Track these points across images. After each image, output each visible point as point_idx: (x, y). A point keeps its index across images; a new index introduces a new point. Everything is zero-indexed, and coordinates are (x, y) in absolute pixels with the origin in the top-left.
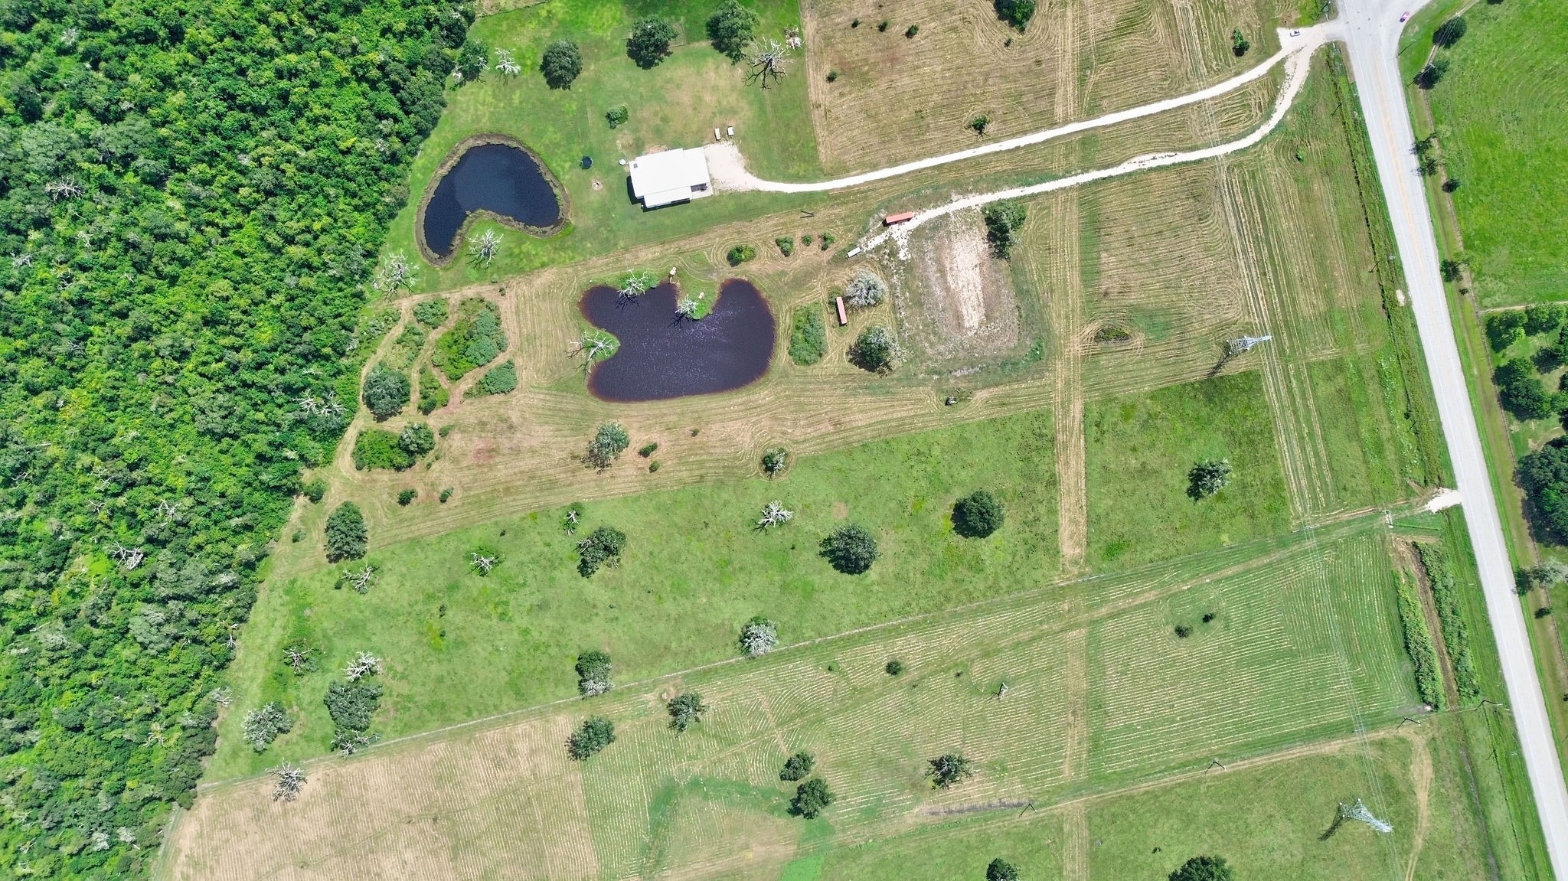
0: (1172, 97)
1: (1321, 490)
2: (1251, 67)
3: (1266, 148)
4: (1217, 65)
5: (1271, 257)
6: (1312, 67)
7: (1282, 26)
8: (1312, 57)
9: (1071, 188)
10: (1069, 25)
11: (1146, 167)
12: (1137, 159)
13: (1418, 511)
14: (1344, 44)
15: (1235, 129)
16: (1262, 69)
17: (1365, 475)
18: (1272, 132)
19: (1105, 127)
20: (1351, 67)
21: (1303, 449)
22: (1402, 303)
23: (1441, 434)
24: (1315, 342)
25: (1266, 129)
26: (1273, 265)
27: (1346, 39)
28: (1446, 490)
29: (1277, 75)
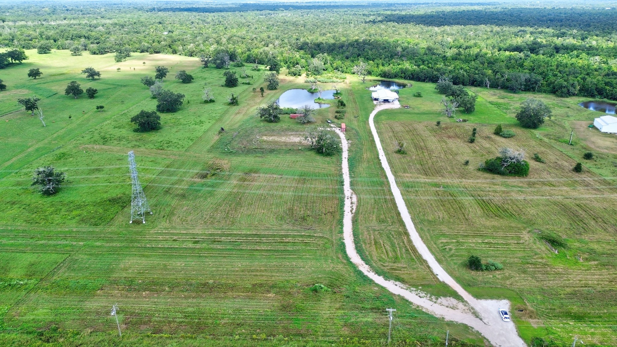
0: (413, 220)
2: (451, 274)
3: (340, 266)
4: (451, 249)
5: (210, 250)
6: (450, 324)
7: (511, 305)
9: (341, 172)
10: (486, 185)
11: (346, 199)
12: (354, 196)
16: (443, 276)
18: (360, 273)
19: (389, 188)
24: (85, 264)
25: (364, 269)
26: (201, 249)
29: (440, 290)
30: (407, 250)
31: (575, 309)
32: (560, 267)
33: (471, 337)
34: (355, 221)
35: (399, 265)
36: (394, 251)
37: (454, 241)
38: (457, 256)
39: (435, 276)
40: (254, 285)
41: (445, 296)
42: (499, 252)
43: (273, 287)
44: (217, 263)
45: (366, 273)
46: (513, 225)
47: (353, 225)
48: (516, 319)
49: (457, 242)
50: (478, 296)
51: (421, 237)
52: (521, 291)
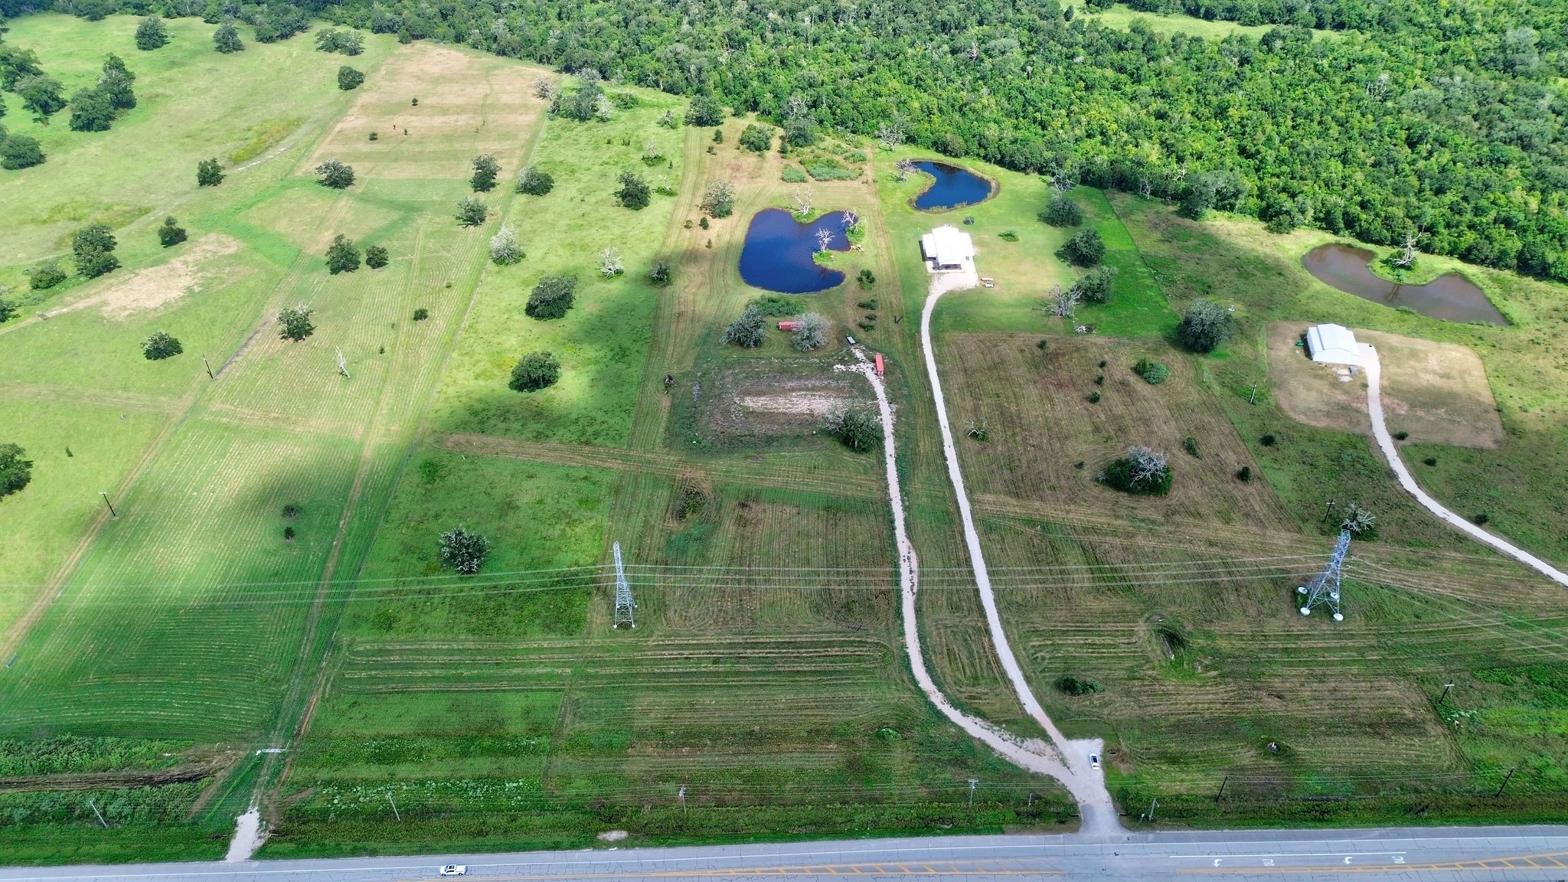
0: (997, 602)
1: (371, 677)
2: (1040, 701)
3: (908, 695)
4: (1043, 658)
5: (738, 673)
6: (1036, 776)
7: (1105, 747)
8: (1051, 779)
9: (887, 494)
10: (1103, 520)
11: (901, 562)
12: (913, 555)
13: (256, 793)
14: (1076, 830)
15: (942, 664)
16: (1033, 707)
17: (359, 732)
18: (932, 706)
19: (962, 533)
20: (1033, 833)
21: (443, 666)
22: (601, 836)
23: (355, 852)
24: (591, 706)
25: (937, 698)
26: (727, 674)
27: (1083, 834)
28: (259, 843)
29: (1027, 729)
30: (989, 663)
31: (1173, 747)
32: (1171, 683)
33: (1055, 792)
34: (918, 611)
35: (979, 690)
36: (973, 665)
37: (1049, 642)
38: (1051, 670)
39: (1021, 706)
40: (810, 732)
41: (1032, 737)
42: (1103, 661)
43: (832, 733)
44: (755, 698)
45: (940, 706)
46: (1128, 607)
47: (917, 618)
48: (1107, 766)
49: (1052, 645)
50: (1069, 735)
51: (1007, 637)
52: (1119, 723)
